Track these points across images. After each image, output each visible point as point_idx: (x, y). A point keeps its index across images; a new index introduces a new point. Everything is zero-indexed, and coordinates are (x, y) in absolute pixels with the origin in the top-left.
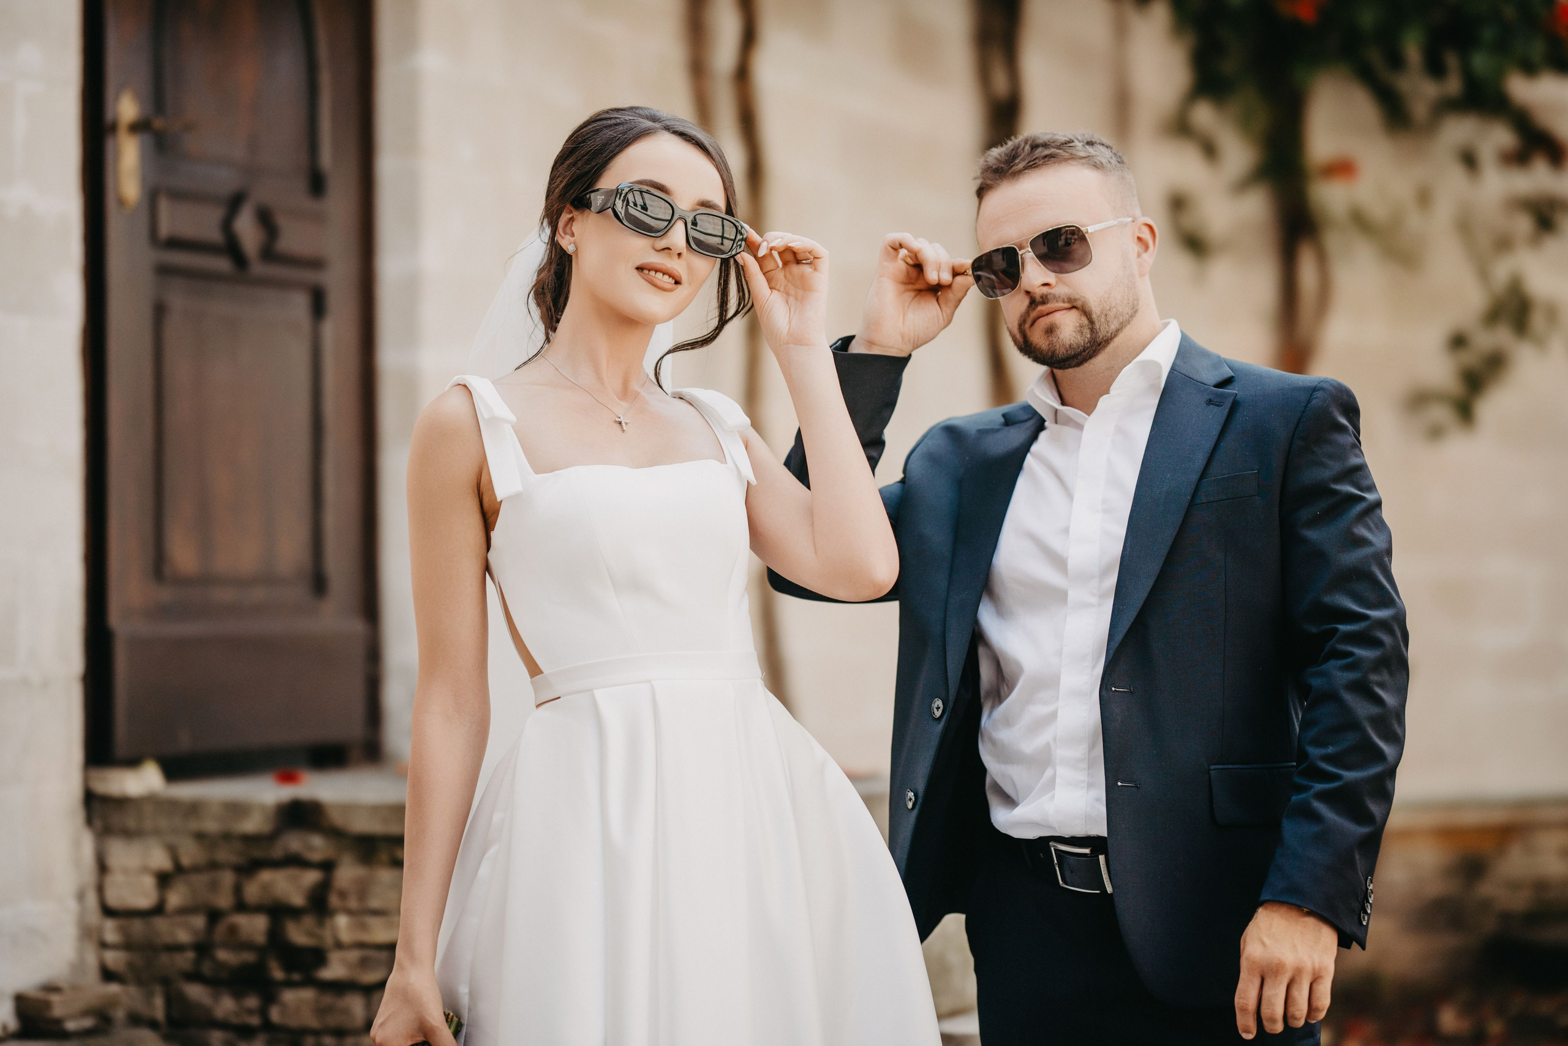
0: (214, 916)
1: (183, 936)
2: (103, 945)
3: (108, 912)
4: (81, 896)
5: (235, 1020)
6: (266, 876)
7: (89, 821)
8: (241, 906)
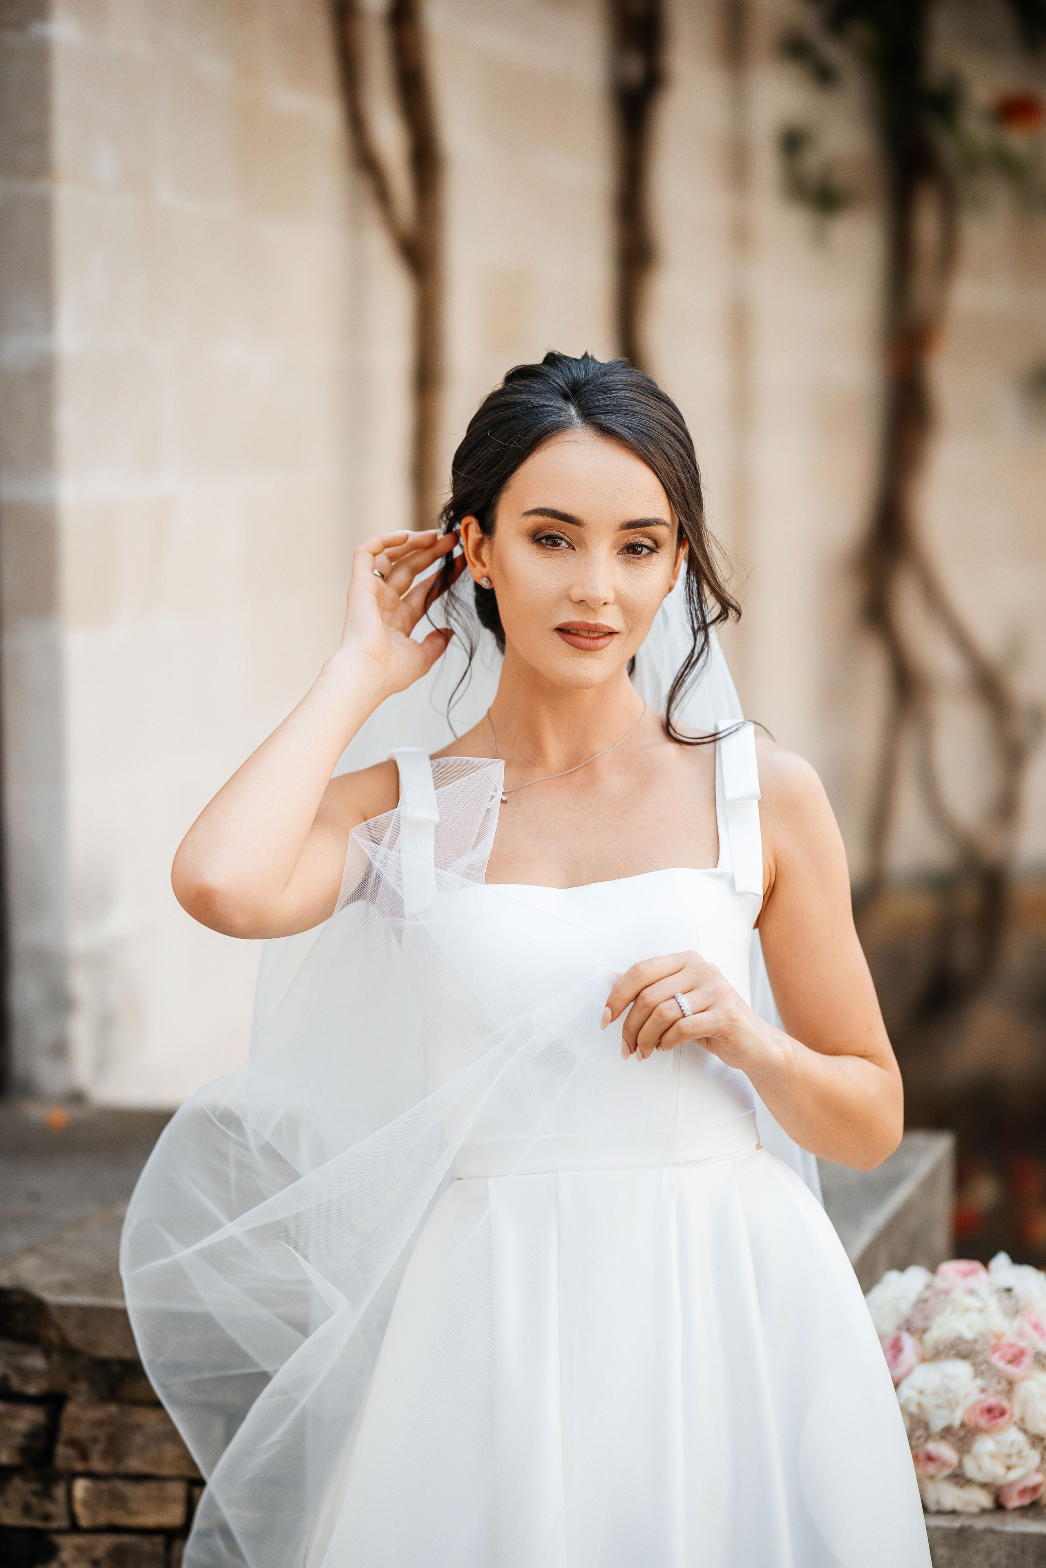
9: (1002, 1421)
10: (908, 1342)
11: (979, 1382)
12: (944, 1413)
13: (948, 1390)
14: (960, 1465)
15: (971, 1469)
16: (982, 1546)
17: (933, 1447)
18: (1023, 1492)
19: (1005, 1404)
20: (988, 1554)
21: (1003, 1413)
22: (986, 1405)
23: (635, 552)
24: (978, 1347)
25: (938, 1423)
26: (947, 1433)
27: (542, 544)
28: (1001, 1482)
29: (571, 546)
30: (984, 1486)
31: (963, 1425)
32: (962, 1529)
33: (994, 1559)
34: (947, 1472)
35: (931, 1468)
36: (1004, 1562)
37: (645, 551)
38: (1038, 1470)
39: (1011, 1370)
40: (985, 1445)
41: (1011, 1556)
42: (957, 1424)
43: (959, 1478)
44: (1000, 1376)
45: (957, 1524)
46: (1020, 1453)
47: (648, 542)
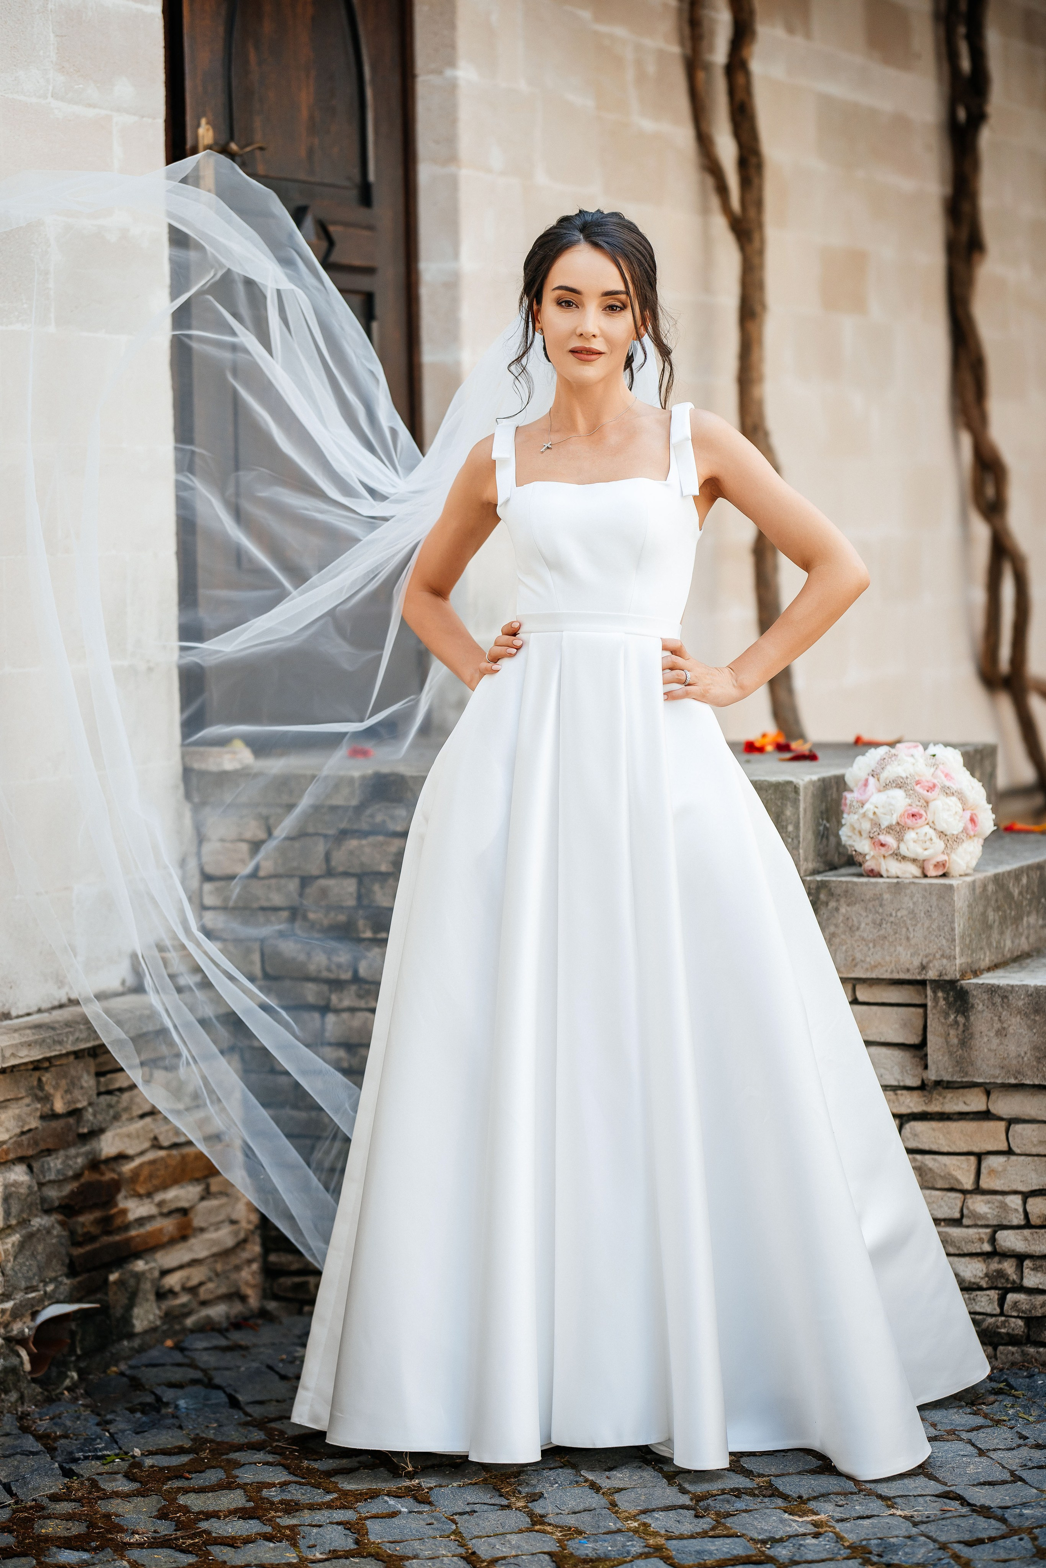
0: (305, 881)
1: (277, 899)
2: (204, 908)
3: (207, 878)
4: (183, 863)
5: (325, 974)
6: (353, 843)
7: (188, 796)
8: (330, 873)
9: (920, 822)
10: (872, 781)
11: (908, 801)
12: (888, 817)
13: (890, 804)
14: (898, 848)
15: (904, 850)
16: (908, 892)
17: (884, 838)
18: (937, 865)
19: (922, 812)
20: (911, 897)
21: (921, 816)
22: (910, 812)
23: (613, 310)
24: (909, 781)
25: (885, 824)
26: (890, 829)
27: (562, 306)
28: (921, 858)
29: (577, 307)
30: (914, 861)
31: (898, 823)
32: (898, 883)
33: (915, 899)
34: (891, 852)
35: (883, 850)
36: (920, 900)
37: (618, 309)
38: (943, 853)
39: (930, 795)
40: (910, 835)
41: (924, 897)
42: (894, 822)
43: (899, 857)
44: (920, 797)
45: (895, 880)
46: (931, 839)
47: (618, 304)
